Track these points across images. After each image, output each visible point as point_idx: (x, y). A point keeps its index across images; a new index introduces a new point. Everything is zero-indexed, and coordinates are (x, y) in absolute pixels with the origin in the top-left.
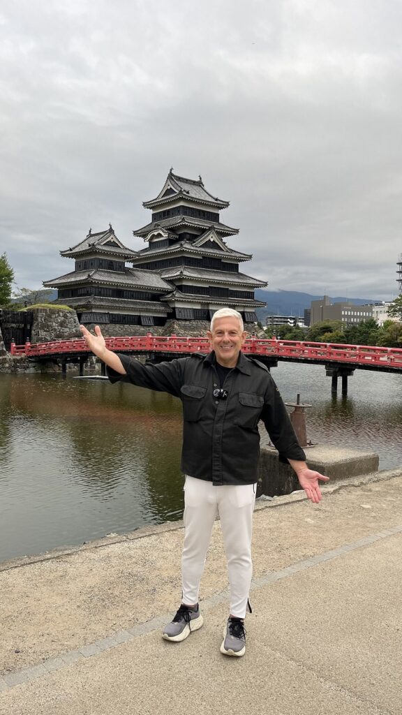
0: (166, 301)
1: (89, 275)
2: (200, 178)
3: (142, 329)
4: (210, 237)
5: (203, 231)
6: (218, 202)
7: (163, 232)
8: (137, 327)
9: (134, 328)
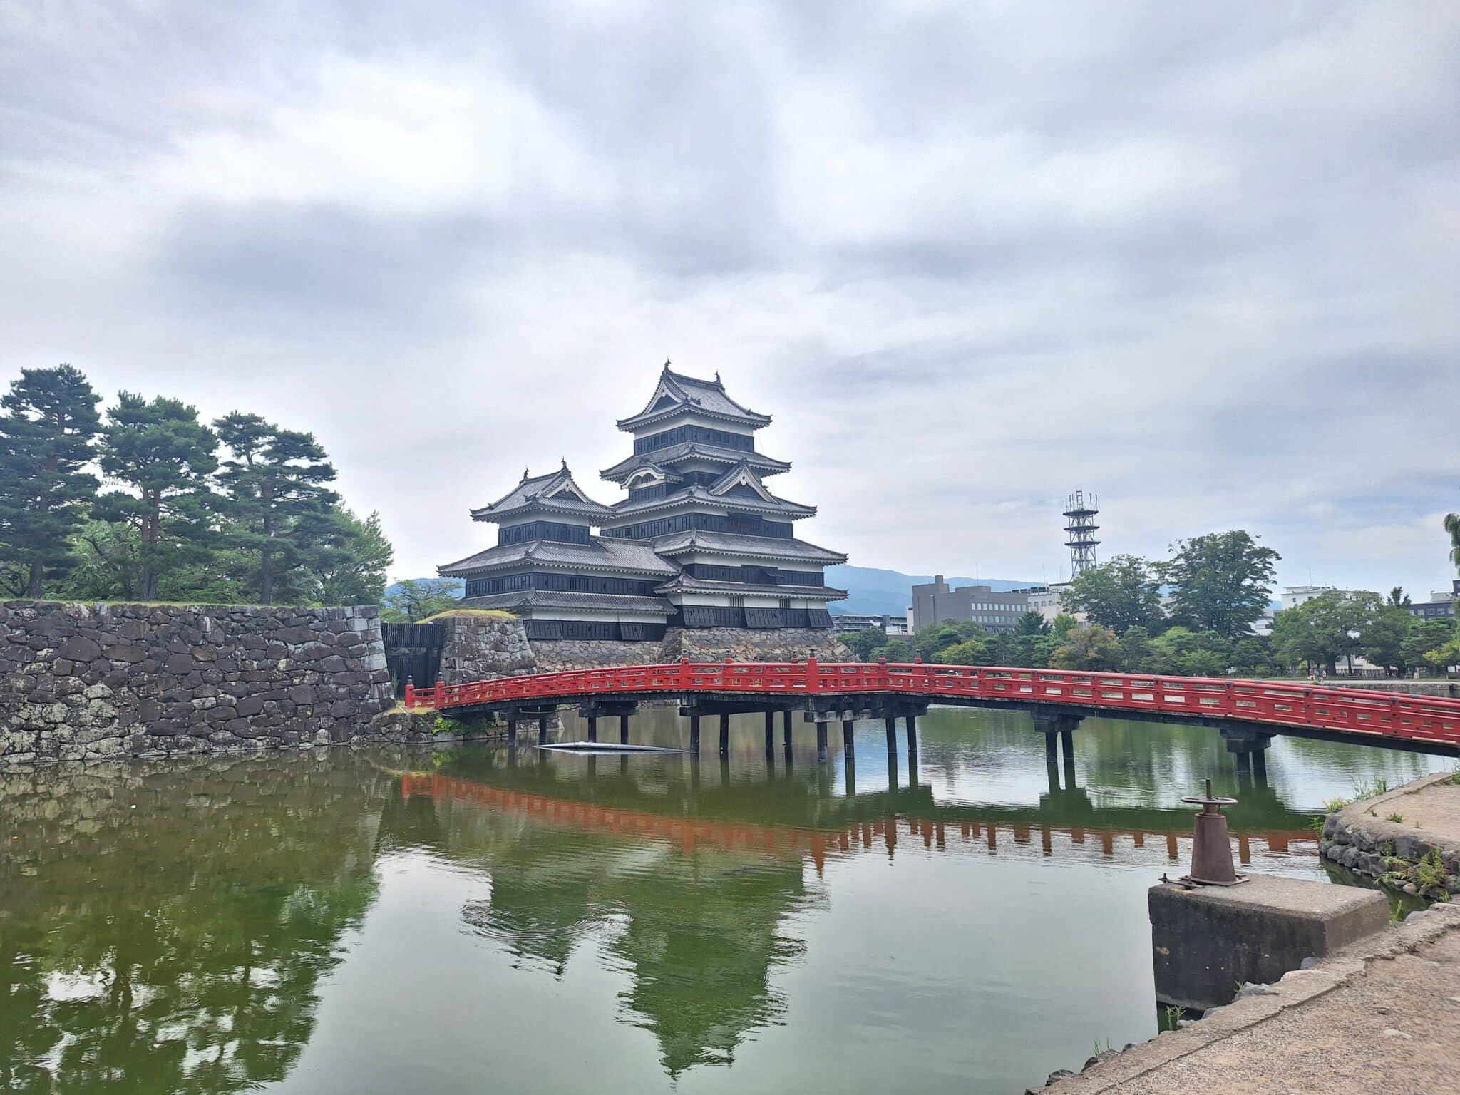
0: (665, 595)
1: (527, 553)
2: (718, 377)
3: (622, 648)
4: (739, 479)
5: (728, 468)
6: (752, 417)
7: (656, 470)
8: (613, 645)
9: (608, 646)
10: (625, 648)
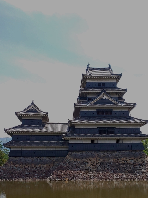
2: (110, 65)
3: (47, 159)
4: (102, 97)
8: (43, 158)
9: (41, 159)
10: (48, 159)
